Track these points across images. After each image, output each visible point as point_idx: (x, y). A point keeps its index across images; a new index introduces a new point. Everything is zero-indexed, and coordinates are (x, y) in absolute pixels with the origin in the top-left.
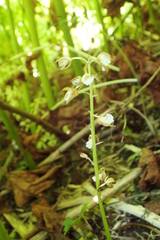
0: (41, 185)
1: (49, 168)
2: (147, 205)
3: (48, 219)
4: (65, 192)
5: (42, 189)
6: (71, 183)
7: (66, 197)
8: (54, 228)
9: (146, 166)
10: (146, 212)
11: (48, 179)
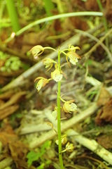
0: (6, 110)
1: (14, 94)
2: (99, 139)
3: (13, 146)
4: (28, 117)
5: (7, 114)
6: (34, 109)
7: (29, 121)
8: (19, 157)
9: (102, 106)
10: (98, 148)
11: (13, 105)
